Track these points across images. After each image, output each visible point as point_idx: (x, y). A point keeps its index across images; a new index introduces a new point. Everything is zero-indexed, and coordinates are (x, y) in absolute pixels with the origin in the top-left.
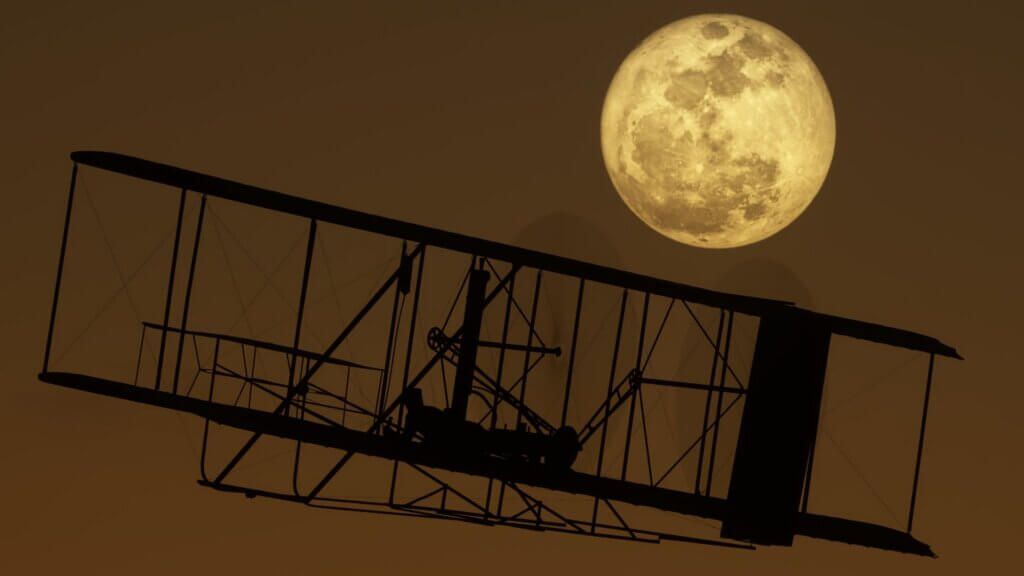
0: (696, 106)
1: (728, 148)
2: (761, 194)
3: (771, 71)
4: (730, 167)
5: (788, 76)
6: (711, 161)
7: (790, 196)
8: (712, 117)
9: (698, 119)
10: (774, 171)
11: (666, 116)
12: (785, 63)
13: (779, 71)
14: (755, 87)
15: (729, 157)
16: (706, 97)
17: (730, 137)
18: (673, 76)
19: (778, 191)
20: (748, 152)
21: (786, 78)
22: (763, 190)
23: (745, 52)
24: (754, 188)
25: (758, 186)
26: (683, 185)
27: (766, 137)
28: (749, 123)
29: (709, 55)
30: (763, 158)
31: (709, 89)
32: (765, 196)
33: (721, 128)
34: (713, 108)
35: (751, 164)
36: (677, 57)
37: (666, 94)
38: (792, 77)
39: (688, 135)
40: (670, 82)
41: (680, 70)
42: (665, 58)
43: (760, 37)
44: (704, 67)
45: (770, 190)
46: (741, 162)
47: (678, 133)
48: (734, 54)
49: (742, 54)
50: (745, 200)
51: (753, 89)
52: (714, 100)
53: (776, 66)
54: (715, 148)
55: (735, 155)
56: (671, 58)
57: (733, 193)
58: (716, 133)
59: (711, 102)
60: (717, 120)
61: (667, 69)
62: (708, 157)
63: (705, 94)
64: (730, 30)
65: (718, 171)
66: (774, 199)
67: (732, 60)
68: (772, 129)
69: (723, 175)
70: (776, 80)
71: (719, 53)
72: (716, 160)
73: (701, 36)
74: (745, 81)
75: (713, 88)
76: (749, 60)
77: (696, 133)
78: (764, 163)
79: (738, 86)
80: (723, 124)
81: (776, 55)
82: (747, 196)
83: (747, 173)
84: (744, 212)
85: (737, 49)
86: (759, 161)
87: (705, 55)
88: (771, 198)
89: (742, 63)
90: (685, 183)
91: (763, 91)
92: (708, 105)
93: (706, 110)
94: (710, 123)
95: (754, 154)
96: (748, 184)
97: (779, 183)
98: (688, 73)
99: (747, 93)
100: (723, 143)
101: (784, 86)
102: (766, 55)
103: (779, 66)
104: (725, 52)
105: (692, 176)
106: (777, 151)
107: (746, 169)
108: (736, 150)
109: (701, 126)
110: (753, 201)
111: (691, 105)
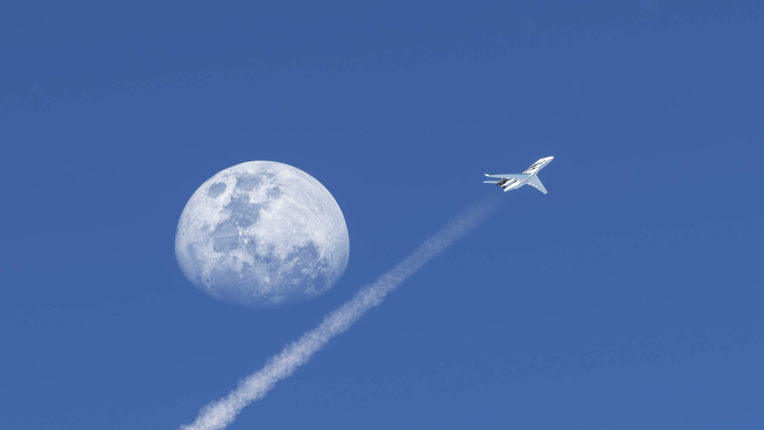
0: (238, 244)
1: (276, 255)
2: (316, 268)
3: (268, 189)
4: (285, 265)
5: (281, 185)
6: (271, 271)
7: (334, 256)
8: (253, 243)
9: (245, 250)
10: (314, 248)
11: (224, 263)
12: (273, 179)
13: (273, 186)
14: (265, 206)
15: (280, 260)
16: (240, 233)
17: (272, 247)
18: (211, 235)
19: (325, 259)
20: (289, 248)
21: (280, 188)
22: (315, 265)
23: (245, 190)
24: (309, 268)
25: (310, 265)
26: (265, 297)
27: (294, 232)
28: (278, 230)
29: (224, 206)
30: (301, 245)
31: (238, 227)
32: (319, 269)
33: (263, 246)
34: (249, 237)
35: (297, 255)
36: (205, 222)
37: (215, 249)
38: (283, 184)
39: (245, 264)
40: (211, 239)
41: (212, 229)
42: (199, 228)
43: (247, 174)
44: (226, 216)
45: (319, 262)
46: (290, 258)
47: (239, 267)
48: (238, 195)
49: (244, 192)
50: (309, 279)
51: (265, 208)
52: (247, 231)
53: (269, 185)
54: (268, 260)
55: (283, 256)
56: (203, 225)
57: (299, 280)
58: (262, 252)
59: (244, 234)
60: (257, 243)
61: (204, 233)
62: (267, 269)
63: (238, 232)
64: (226, 182)
65: (279, 273)
66: (326, 265)
67: (239, 200)
68: (294, 224)
69: (284, 273)
70: (275, 193)
71: (229, 201)
72: (274, 268)
73: (211, 199)
74: (257, 207)
75: (241, 225)
76: (250, 192)
77: (250, 259)
78: (304, 248)
79: (255, 213)
80: (262, 242)
81: (264, 177)
82: (308, 276)
83: (299, 261)
84: (313, 286)
85: (238, 191)
86: (300, 249)
87: (221, 208)
88: (324, 266)
89: (247, 197)
90: (265, 294)
91: (272, 205)
92: (245, 237)
93: (246, 241)
94: (254, 247)
95: (294, 247)
96: (303, 268)
97: (322, 254)
98: (219, 227)
99: (263, 213)
100: (270, 254)
101: (282, 193)
102: (259, 182)
103: (271, 183)
104: (232, 198)
105: (267, 287)
106: (307, 235)
107: (296, 260)
108: (282, 253)
109: (250, 253)
110: (314, 276)
111: (235, 245)
